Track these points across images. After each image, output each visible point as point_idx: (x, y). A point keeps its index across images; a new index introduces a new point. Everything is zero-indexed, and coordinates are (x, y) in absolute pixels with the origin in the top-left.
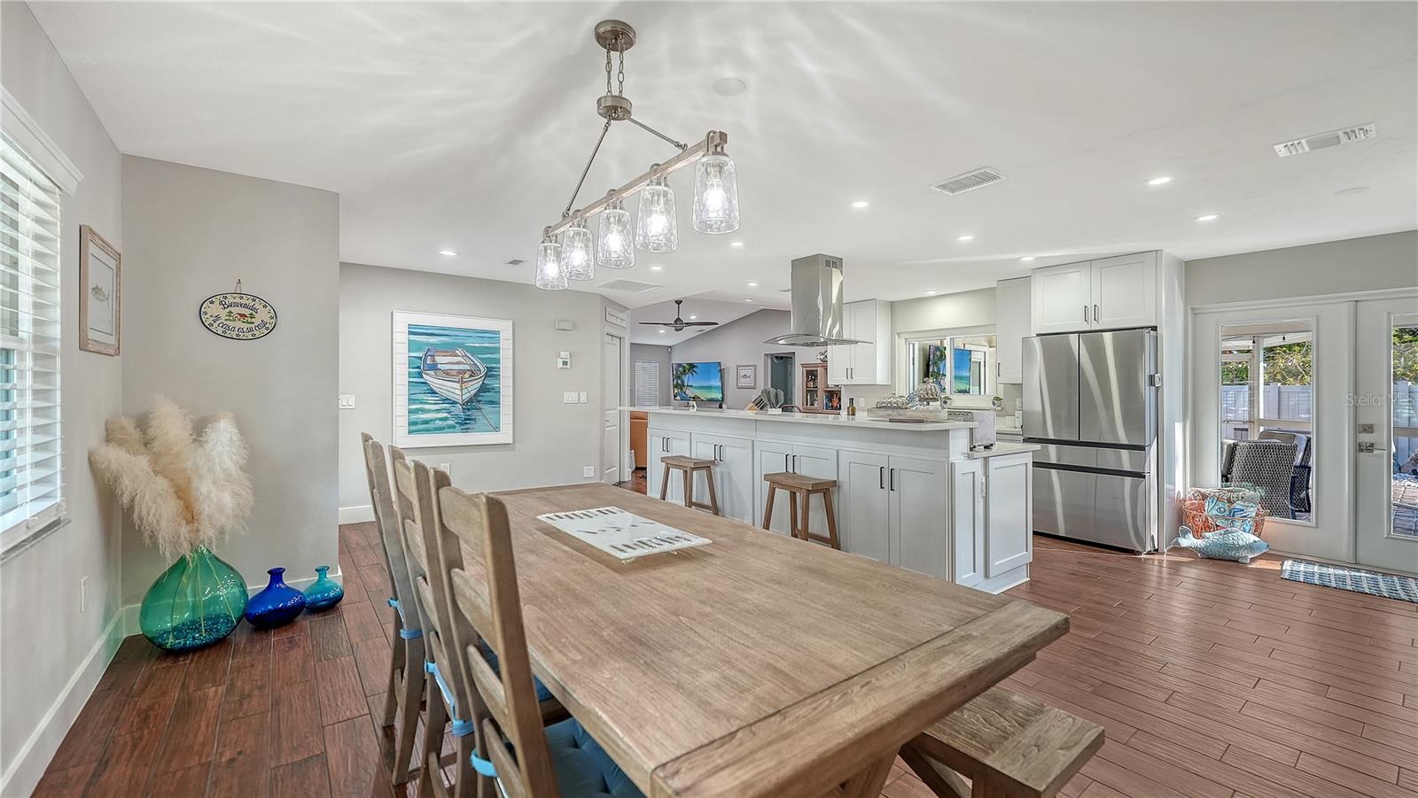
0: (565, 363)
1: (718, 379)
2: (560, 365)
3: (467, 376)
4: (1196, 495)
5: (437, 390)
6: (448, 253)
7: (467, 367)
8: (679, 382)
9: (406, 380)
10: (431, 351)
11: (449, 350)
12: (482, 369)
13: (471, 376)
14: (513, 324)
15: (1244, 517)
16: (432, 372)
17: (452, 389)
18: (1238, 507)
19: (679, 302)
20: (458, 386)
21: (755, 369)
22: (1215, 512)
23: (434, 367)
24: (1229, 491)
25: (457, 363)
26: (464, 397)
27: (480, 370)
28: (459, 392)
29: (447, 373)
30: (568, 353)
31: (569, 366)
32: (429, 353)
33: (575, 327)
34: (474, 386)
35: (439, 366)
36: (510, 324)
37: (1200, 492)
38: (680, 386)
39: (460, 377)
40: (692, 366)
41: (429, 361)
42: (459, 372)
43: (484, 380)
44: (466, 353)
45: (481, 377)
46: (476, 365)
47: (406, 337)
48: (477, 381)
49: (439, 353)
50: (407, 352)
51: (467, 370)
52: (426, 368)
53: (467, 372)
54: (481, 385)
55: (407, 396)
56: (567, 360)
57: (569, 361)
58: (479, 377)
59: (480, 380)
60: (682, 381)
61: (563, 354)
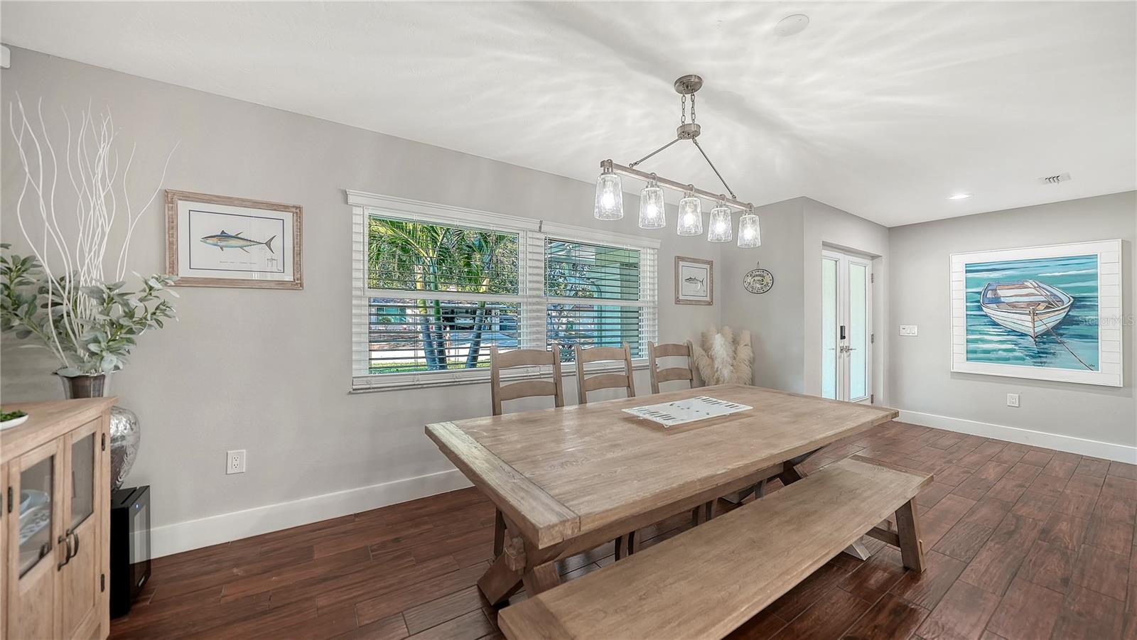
3: (1041, 307)
5: (1000, 322)
6: (959, 196)
7: (1043, 299)
9: (964, 313)
10: (992, 286)
11: (1018, 282)
12: (1066, 300)
13: (1047, 307)
14: (1126, 246)
16: (994, 306)
17: (1024, 322)
20: (1029, 318)
23: (997, 300)
25: (1027, 295)
26: (1037, 329)
27: (1062, 301)
28: (1030, 325)
29: (1013, 305)
32: (990, 288)
34: (1052, 319)
35: (1002, 299)
36: (1116, 245)
39: (1033, 309)
41: (990, 295)
42: (1030, 304)
43: (1069, 311)
44: (1040, 284)
45: (1065, 308)
46: (1055, 295)
47: (963, 276)
48: (1057, 313)
49: (1002, 287)
50: (965, 288)
51: (1042, 302)
52: (986, 301)
53: (1042, 304)
54: (1064, 317)
55: (965, 327)
58: (1060, 308)
59: (1061, 311)
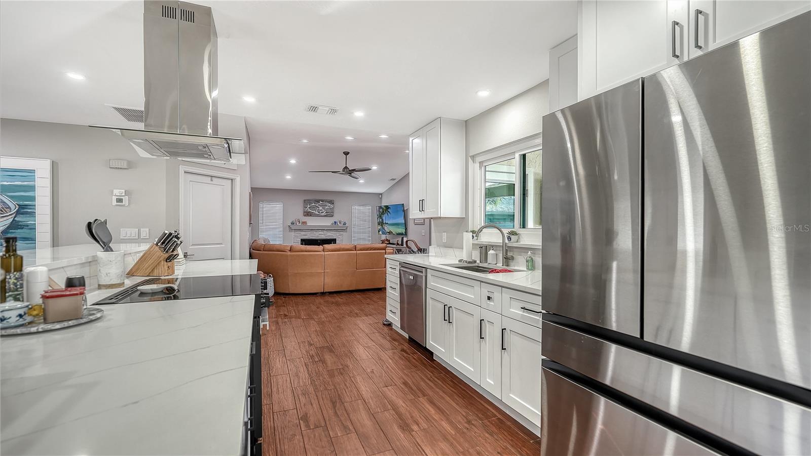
0: (120, 200)
2: (115, 203)
8: (381, 220)
12: (12, 207)
14: (54, 166)
19: (346, 154)
27: (9, 208)
30: (125, 190)
31: (125, 202)
33: (132, 166)
36: (48, 164)
43: (15, 217)
45: (12, 214)
46: (4, 202)
48: (5, 218)
54: (12, 222)
56: (122, 198)
57: (126, 200)
58: (8, 214)
59: (9, 217)
60: (382, 220)
61: (116, 192)
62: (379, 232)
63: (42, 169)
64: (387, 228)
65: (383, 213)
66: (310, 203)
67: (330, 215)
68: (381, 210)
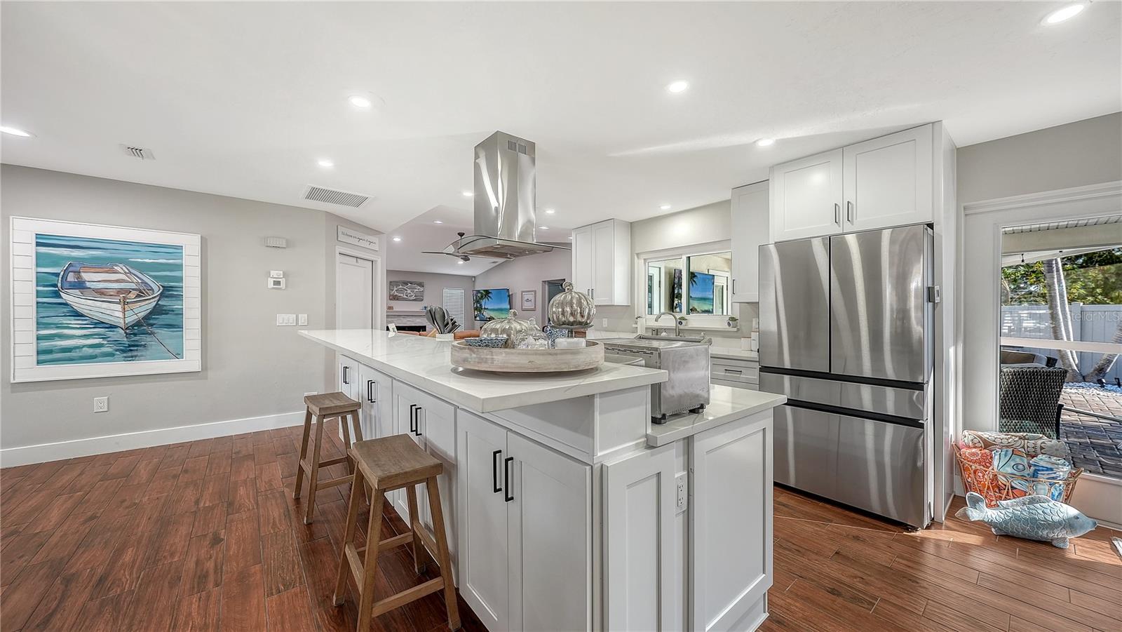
0: (278, 283)
1: (508, 303)
2: (271, 285)
3: (132, 295)
4: (976, 441)
5: (84, 312)
7: (134, 286)
8: (478, 305)
9: (32, 300)
10: (75, 267)
11: (104, 265)
12: (156, 289)
13: (138, 296)
14: (204, 241)
15: (1053, 478)
16: (77, 292)
17: (114, 312)
18: (1042, 463)
19: (461, 235)
20: (119, 307)
21: (535, 294)
22: (1009, 470)
23: (80, 285)
24: (1020, 438)
25: (117, 281)
26: (128, 320)
27: (153, 290)
28: (121, 315)
29: (101, 292)
30: (282, 272)
31: (283, 285)
32: (71, 269)
33: (289, 244)
34: (143, 309)
35: (88, 284)
36: (196, 239)
37: (981, 438)
38: (479, 309)
39: (123, 296)
40: (487, 292)
41: (71, 278)
42: (120, 291)
43: (159, 301)
44: (130, 269)
45: (155, 297)
46: (146, 283)
47: (32, 249)
48: (147, 302)
49: (87, 270)
50: (34, 267)
51: (133, 289)
52: (66, 285)
53: (133, 292)
54: (155, 307)
55: (35, 320)
56: (280, 280)
57: (283, 281)
58: (151, 297)
59: (152, 300)
60: (481, 305)
61: (274, 273)
62: (475, 317)
63: (190, 245)
64: (486, 314)
65: (482, 298)
66: (397, 286)
67: (419, 299)
68: (479, 295)
